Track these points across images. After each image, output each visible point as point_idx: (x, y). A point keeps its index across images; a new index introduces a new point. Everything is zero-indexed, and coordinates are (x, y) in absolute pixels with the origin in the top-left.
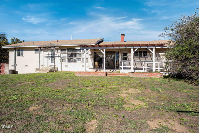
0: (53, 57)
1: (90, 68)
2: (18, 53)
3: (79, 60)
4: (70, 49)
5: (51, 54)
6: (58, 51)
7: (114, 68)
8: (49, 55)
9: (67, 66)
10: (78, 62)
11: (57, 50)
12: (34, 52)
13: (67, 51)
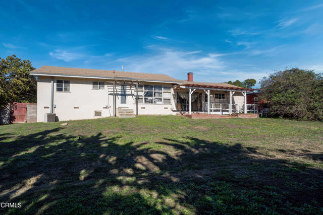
0: (124, 95)
1: (173, 111)
2: (57, 86)
3: (158, 101)
4: (148, 85)
5: (120, 90)
6: (131, 87)
7: (198, 111)
8: (118, 92)
9: (144, 108)
10: (158, 103)
11: (131, 85)
12: (91, 86)
13: (144, 88)
